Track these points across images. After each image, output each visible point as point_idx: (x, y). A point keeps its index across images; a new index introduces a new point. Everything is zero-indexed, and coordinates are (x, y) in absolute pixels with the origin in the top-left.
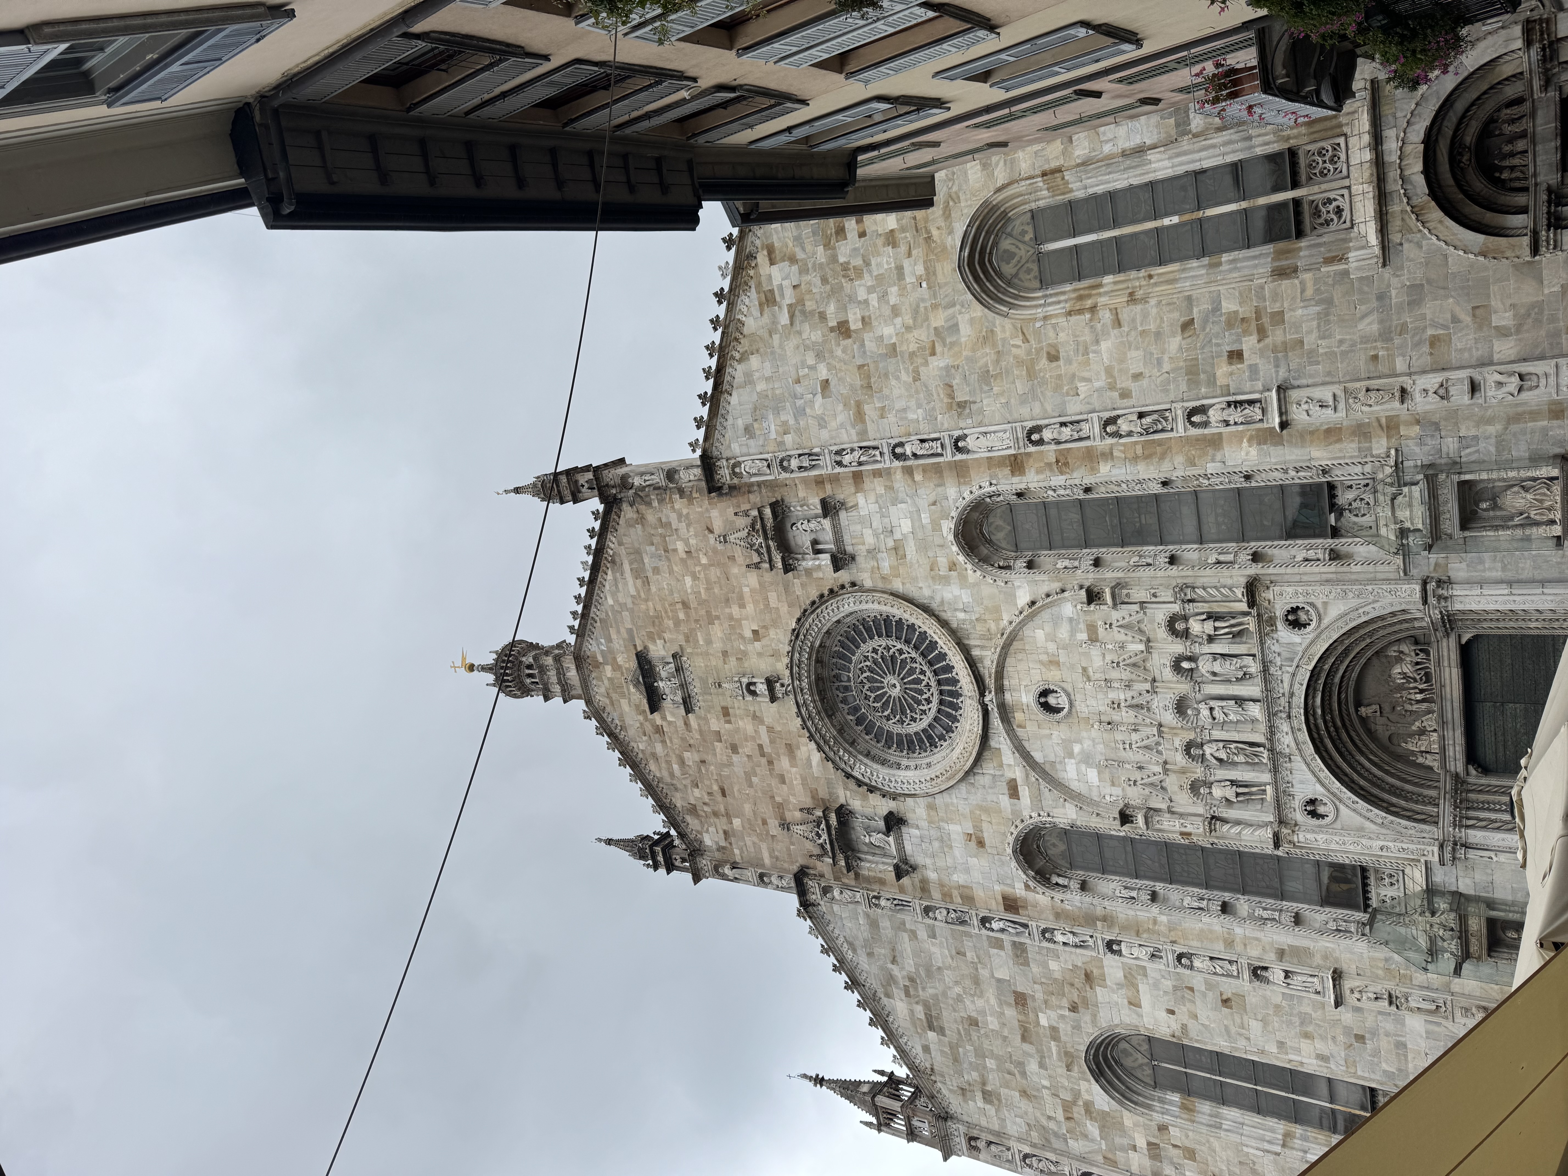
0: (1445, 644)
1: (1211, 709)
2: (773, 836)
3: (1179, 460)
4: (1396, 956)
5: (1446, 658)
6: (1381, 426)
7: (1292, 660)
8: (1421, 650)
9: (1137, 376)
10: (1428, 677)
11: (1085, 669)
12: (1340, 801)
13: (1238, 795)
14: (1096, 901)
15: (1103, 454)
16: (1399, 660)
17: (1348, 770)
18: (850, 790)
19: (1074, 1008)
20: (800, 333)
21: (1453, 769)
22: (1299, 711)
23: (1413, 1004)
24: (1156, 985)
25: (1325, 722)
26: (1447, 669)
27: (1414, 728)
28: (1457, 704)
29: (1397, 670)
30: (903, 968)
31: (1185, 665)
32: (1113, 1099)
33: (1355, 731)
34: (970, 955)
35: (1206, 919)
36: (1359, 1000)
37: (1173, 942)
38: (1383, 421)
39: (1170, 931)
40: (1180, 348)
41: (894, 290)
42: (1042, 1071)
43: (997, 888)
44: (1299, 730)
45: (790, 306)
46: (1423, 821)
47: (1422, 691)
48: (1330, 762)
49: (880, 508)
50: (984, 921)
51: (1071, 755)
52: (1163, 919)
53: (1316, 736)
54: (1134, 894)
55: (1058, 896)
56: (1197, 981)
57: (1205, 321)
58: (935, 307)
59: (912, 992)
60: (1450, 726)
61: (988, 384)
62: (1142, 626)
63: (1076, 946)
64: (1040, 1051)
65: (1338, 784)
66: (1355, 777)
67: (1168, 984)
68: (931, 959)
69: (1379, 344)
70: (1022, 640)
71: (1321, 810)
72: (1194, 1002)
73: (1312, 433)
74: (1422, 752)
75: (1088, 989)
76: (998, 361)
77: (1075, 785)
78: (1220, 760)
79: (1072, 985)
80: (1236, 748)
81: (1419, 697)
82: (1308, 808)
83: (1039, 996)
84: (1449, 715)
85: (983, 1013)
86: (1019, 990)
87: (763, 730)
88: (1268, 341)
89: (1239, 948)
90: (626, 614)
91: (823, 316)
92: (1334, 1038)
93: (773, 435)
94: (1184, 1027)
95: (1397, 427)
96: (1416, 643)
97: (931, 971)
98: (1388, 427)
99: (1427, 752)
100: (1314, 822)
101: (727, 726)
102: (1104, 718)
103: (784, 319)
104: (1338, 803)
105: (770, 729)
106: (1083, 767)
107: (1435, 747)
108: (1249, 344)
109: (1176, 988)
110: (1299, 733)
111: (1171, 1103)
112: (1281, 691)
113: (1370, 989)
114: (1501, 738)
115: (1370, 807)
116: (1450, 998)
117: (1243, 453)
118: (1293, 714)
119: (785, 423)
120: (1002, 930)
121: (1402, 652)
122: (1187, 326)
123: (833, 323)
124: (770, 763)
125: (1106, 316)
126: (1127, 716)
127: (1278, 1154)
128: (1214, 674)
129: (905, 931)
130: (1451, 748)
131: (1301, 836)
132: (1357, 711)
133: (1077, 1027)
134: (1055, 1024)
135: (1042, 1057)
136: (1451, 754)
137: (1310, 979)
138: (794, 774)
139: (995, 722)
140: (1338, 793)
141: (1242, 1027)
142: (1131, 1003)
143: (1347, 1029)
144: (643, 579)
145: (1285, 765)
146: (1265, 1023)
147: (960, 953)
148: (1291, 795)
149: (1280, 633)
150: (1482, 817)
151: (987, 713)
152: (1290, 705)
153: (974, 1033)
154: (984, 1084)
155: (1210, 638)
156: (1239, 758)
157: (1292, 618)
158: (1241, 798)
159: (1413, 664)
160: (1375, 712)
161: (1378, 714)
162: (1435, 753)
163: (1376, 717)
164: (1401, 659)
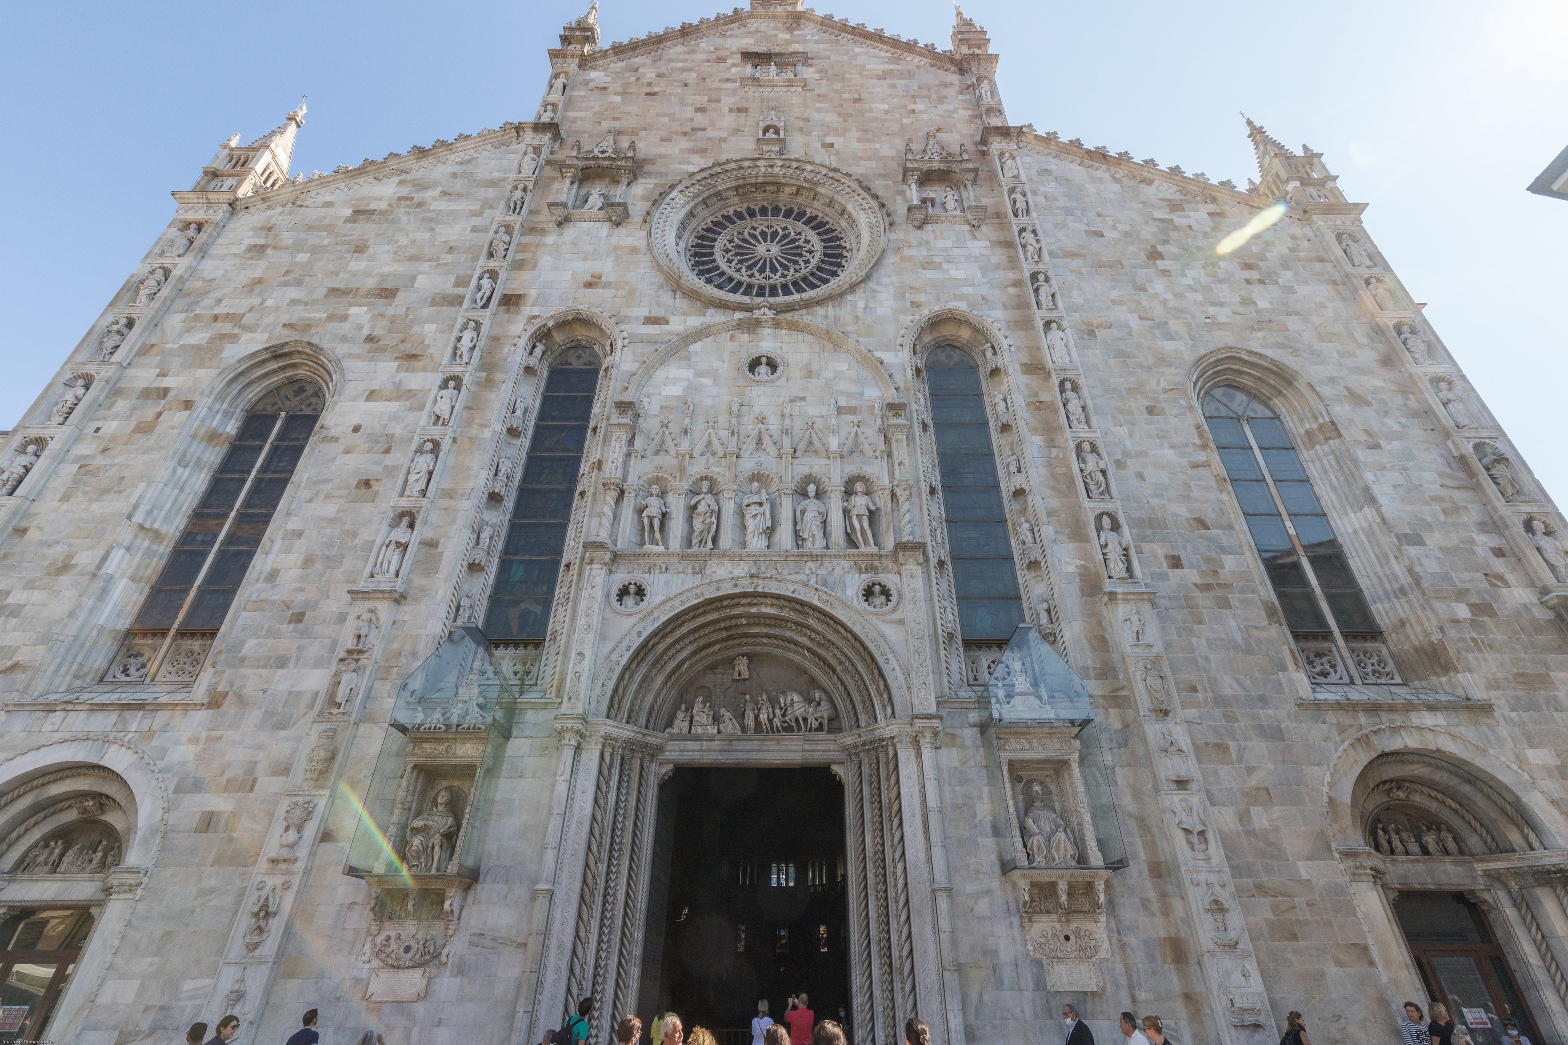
0: (831, 747)
1: (760, 504)
2: (600, 123)
3: (1054, 503)
4: (418, 664)
5: (813, 747)
6: (1117, 690)
7: (825, 584)
8: (821, 724)
9: (1141, 476)
10: (789, 729)
11: (803, 399)
12: (643, 619)
13: (651, 518)
14: (513, 375)
15: (1052, 440)
16: (809, 700)
17: (677, 634)
18: (654, 188)
19: (370, 339)
20: (1146, 223)
21: (668, 747)
22: (761, 586)
23: (345, 678)
24: (396, 418)
25: (739, 616)
26: (800, 748)
27: (723, 711)
28: (755, 756)
29: (796, 698)
30: (435, 199)
31: (812, 488)
32: (239, 361)
33: (720, 651)
34: (449, 258)
35: (484, 474)
36: (359, 617)
37: (454, 440)
38: (1123, 693)
39: (470, 438)
40: (1177, 515)
41: (1200, 297)
42: (287, 301)
43: (533, 292)
44: (736, 585)
45: (1172, 220)
46: (611, 705)
48: (691, 614)
49: (975, 257)
50: (493, 275)
51: (699, 374)
52: (487, 434)
53: (725, 603)
54: (519, 413)
55: (523, 342)
56: (398, 458)
57: (1209, 539)
58: (1189, 326)
59: (403, 203)
60: (726, 747)
61: (1116, 357)
62: (856, 454)
63: (455, 349)
64: (314, 302)
65: (664, 618)
66: (670, 640)
67: (398, 430)
68: (445, 224)
69: (1210, 694)
70: (835, 351)
71: (629, 600)
72: (369, 451)
73: (1099, 624)
74: (692, 718)
75: (396, 355)
76: (1141, 366)
77: (661, 374)
78: (695, 507)
79: (403, 341)
80: (711, 523)
81: (763, 717)
82: (632, 586)
83: (391, 311)
84: (740, 748)
85: (372, 258)
86: (399, 293)
87: (724, 134)
88: (1197, 593)
89: (443, 503)
90: (846, 58)
91: (1165, 242)
92: (302, 590)
93: (1042, 189)
94: (335, 439)
95: (1118, 706)
96: (830, 720)
97: (431, 222)
98: (1116, 697)
99: (691, 722)
100: (615, 591)
101: (727, 109)
102: (745, 409)
103: (1158, 214)
104: (639, 616)
105: (723, 140)
106: (685, 384)
107: (697, 730)
108: (1190, 575)
109: (389, 437)
110: (731, 584)
111: (223, 423)
112: (785, 572)
113: (374, 631)
115: (632, 650)
116: (352, 719)
117: (1068, 560)
118: (755, 580)
119: (1056, 199)
120: (479, 288)
121: (819, 704)
122: (1202, 523)
123: (1160, 248)
124: (685, 134)
125: (1201, 457)
126: (749, 427)
127: (129, 517)
128: (803, 513)
129: (482, 207)
130: (696, 747)
132: (743, 656)
133: (344, 339)
134: (350, 320)
135: (306, 304)
136: (689, 747)
137: (393, 569)
138: (672, 149)
139: (738, 315)
140: (652, 618)
141: (328, 496)
142: (372, 392)
143: (313, 605)
144: (883, 76)
145: (690, 568)
146: (332, 521)
147: (451, 250)
148: (650, 568)
149: (857, 575)
150: (613, 771)
151: (749, 309)
152: (767, 578)
153: (345, 248)
154: (275, 248)
155: (846, 512)
156: (698, 525)
157: (877, 588)
158: (646, 521)
159: (805, 715)
160: (740, 675)
161: (736, 677)
162: (690, 731)
163: (732, 674)
164: (810, 704)
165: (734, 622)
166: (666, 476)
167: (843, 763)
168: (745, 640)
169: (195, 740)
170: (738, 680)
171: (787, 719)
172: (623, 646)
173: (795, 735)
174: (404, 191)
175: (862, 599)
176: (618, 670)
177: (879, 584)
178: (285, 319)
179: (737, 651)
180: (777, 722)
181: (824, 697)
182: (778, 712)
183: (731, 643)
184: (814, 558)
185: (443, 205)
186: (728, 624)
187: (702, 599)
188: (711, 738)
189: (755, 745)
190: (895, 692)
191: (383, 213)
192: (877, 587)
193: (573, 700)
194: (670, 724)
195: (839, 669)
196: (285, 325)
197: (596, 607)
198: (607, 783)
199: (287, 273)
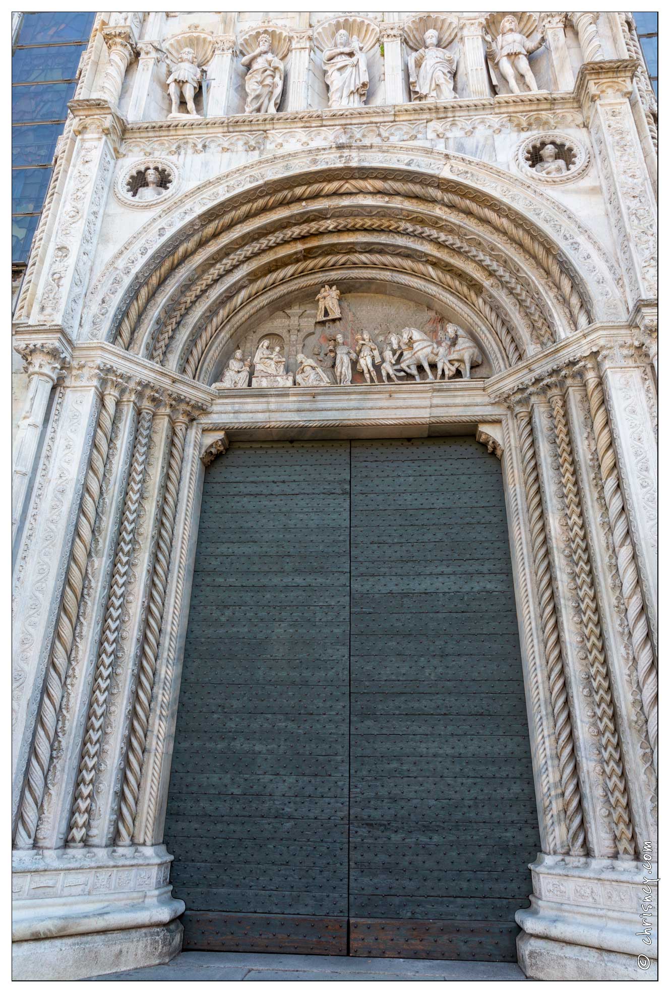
0: (479, 400)
1: (350, 55)
5: (449, 401)
7: (460, 148)
8: (458, 370)
10: (407, 377)
12: (167, 212)
13: (180, 83)
16: (438, 337)
17: (225, 239)
21: (215, 408)
25: (320, 215)
26: (427, 403)
27: (300, 357)
28: (353, 416)
29: (416, 335)
31: (431, 34)
33: (293, 277)
44: (315, 162)
47: (377, 368)
60: (307, 406)
65: (200, 210)
66: (212, 248)
71: (147, 189)
74: (252, 367)
78: (248, 64)
80: (274, 85)
81: (365, 363)
82: (151, 173)
84: (329, 405)
96: (474, 361)
99: (251, 374)
100: (122, 177)
104: (160, 209)
107: (260, 382)
110: (306, 160)
112: (394, 137)
114: (276, 489)
115: (150, 253)
118: (346, 152)
121: (454, 342)
128: (419, 64)
130: (260, 406)
131: (95, 143)
132: (331, 284)
136: (249, 407)
140: (182, 210)
145: (241, 143)
148: (179, 147)
149: (514, 135)
150: (121, 426)
152: (364, 147)
155: (490, 58)
156: (252, 86)
157: (549, 150)
158: (173, 89)
159: (432, 357)
160: (326, 314)
161: (321, 318)
162: (250, 384)
163: (315, 316)
164: (439, 343)
165: (314, 226)
166: (203, 36)
167: (499, 422)
168: (332, 259)
170: (322, 323)
171: (404, 365)
172: (136, 248)
173: (417, 385)
175: (526, 165)
176: (127, 281)
177: (553, 143)
179: (321, 277)
180: (387, 368)
181: (461, 332)
182: (388, 354)
183: (311, 264)
184: (441, 112)
186: (305, 229)
187: (261, 182)
188: (283, 393)
189: (353, 401)
190: (593, 289)
192: (550, 147)
193: (48, 310)
194: (218, 376)
195: (487, 283)
197: (89, 188)
198: (111, 441)
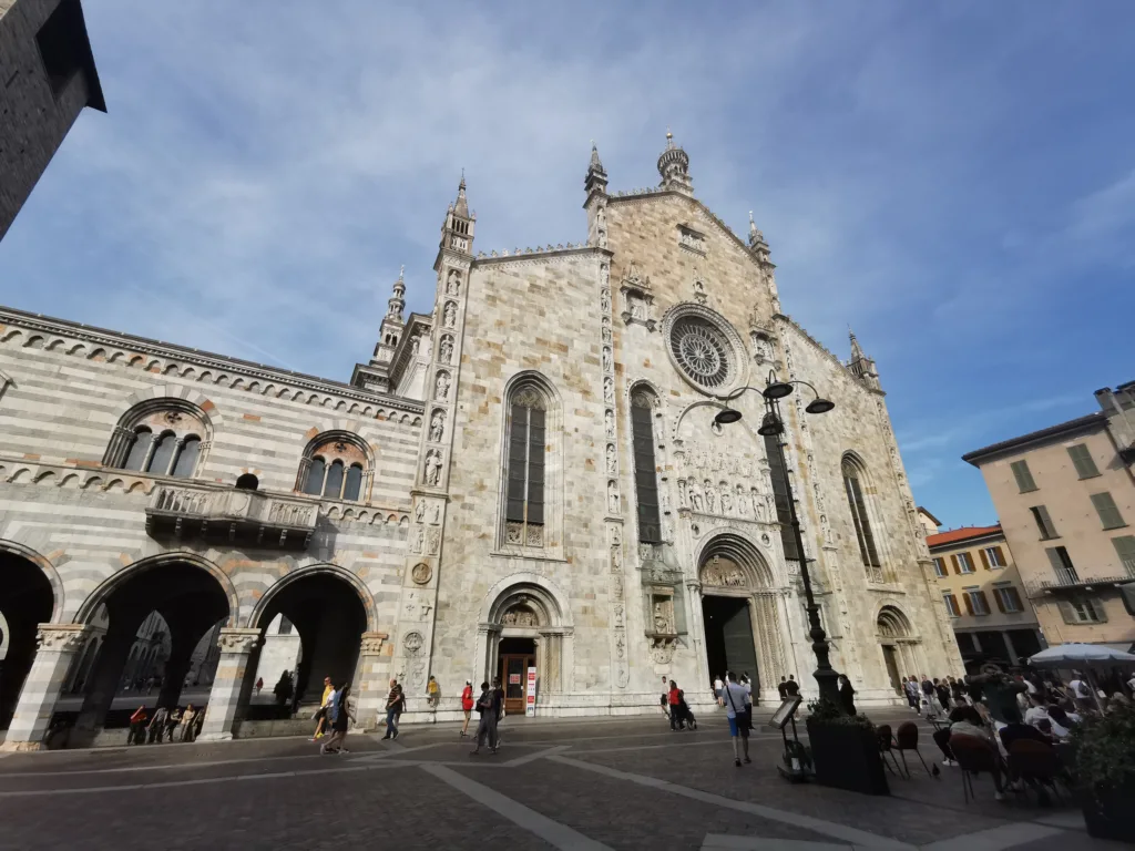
0: (749, 592)
1: (728, 496)
3: (808, 508)
5: (742, 591)
7: (751, 533)
8: (743, 583)
9: (829, 501)
10: (735, 585)
11: (732, 447)
13: (695, 497)
14: (629, 412)
15: (806, 481)
18: (659, 309)
19: (565, 377)
22: (733, 532)
23: (615, 556)
24: (590, 427)
26: (739, 591)
27: (715, 576)
29: (736, 573)
30: (566, 287)
31: (740, 490)
32: (512, 377)
34: (584, 331)
36: (612, 530)
37: (618, 445)
39: (623, 445)
40: (839, 518)
42: (519, 341)
43: (625, 364)
44: (725, 530)
48: (713, 539)
50: (608, 350)
51: (696, 426)
52: (628, 443)
53: (722, 536)
55: (628, 393)
56: (599, 450)
57: (846, 528)
58: (840, 437)
59: (553, 285)
62: (752, 477)
63: (605, 393)
64: (533, 346)
65: (706, 542)
67: (593, 434)
68: (576, 307)
69: (849, 584)
71: (695, 532)
72: (585, 444)
74: (707, 577)
75: (579, 389)
76: (827, 453)
77: (683, 424)
78: (707, 493)
79: (579, 382)
82: (694, 526)
83: (569, 360)
85: (550, 322)
86: (569, 350)
87: (678, 279)
88: (845, 549)
89: (623, 477)
90: (717, 240)
92: (583, 512)
94: (569, 434)
96: (746, 582)
97: (569, 303)
99: (707, 580)
101: (676, 261)
102: (714, 448)
104: (699, 539)
105: (679, 282)
106: (692, 431)
107: (710, 582)
109: (591, 437)
111: (508, 410)
112: (739, 526)
113: (619, 536)
116: (622, 573)
117: (813, 531)
118: (731, 529)
120: (604, 357)
121: (743, 576)
122: (844, 522)
124: (662, 273)
125: (843, 495)
126: (717, 457)
128: (740, 501)
129: (591, 300)
130: (710, 589)
132: (718, 554)
133: (554, 374)
134: (553, 362)
136: (708, 588)
137: (616, 508)
138: (660, 282)
139: (706, 399)
140: (703, 541)
141: (577, 466)
142: (576, 410)
143: (590, 521)
144: (733, 259)
145: (710, 521)
146: (583, 479)
147: (583, 326)
148: (699, 520)
149: (759, 531)
151: (709, 396)
152: (734, 528)
153: (534, 310)
154: (500, 300)
155: (753, 503)
156: (710, 502)
157: (765, 537)
158: (693, 498)
159: (739, 580)
160: (716, 562)
161: (714, 562)
162: (708, 583)
164: (739, 575)
166: (694, 477)
167: (753, 598)
169: (567, 576)
170: (715, 564)
171: (734, 581)
172: (697, 551)
174: (550, 276)
175: (762, 541)
177: (766, 535)
178: (523, 354)
180: (731, 582)
181: (743, 573)
182: (731, 578)
185: (569, 292)
187: (716, 535)
188: (714, 586)
189: (725, 589)
190: (774, 577)
191: (545, 289)
193: (693, 574)
195: (751, 564)
196: (524, 358)
199: (512, 321)
